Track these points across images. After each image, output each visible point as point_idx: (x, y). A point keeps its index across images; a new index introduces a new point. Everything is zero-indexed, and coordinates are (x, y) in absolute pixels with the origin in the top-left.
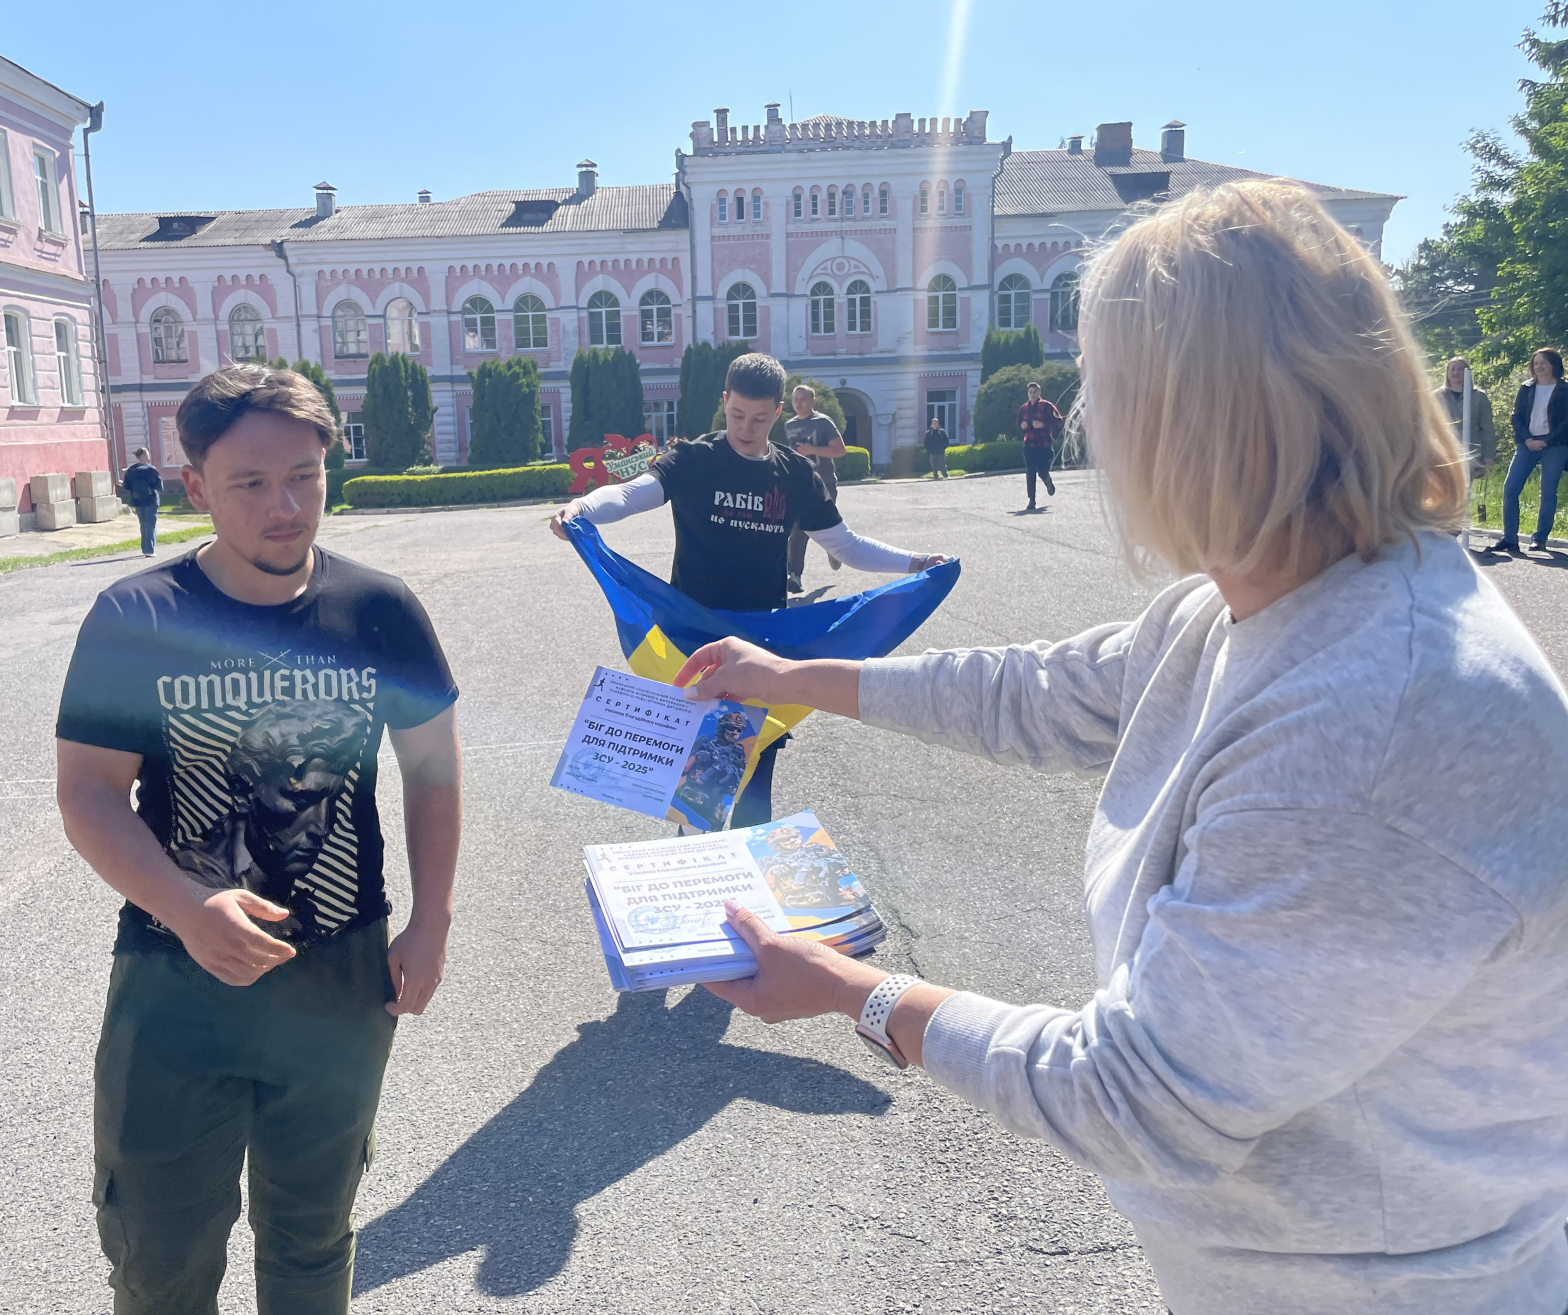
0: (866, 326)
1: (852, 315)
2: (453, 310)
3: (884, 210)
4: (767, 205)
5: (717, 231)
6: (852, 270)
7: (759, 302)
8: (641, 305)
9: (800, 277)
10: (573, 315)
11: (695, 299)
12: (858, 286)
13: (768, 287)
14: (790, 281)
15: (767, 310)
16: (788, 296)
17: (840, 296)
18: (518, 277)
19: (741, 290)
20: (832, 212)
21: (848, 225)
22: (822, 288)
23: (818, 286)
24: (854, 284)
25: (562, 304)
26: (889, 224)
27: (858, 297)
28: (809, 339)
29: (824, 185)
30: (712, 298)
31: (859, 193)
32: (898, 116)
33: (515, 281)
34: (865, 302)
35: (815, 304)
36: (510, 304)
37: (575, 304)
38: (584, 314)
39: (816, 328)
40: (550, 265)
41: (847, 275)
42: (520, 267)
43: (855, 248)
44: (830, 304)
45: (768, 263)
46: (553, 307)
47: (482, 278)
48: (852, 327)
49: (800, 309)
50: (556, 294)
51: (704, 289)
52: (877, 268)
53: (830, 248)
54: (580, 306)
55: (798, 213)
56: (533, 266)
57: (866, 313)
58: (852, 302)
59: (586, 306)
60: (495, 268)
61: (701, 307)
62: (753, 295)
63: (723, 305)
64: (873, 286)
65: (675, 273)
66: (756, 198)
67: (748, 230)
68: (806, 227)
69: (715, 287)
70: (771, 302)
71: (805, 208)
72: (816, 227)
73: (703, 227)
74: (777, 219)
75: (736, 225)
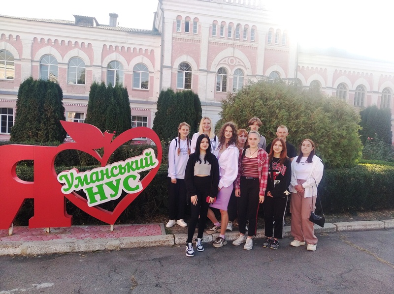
1: (235, 85)
2: (35, 60)
3: (252, 38)
4: (200, 26)
6: (237, 64)
7: (193, 73)
8: (133, 70)
9: (213, 63)
10: (99, 70)
11: (162, 67)
12: (239, 72)
13: (198, 65)
14: (209, 65)
15: (197, 77)
16: (208, 71)
17: (230, 75)
18: (71, 48)
19: (185, 66)
20: (230, 36)
21: (237, 42)
22: (222, 70)
24: (237, 70)
25: (94, 64)
26: (255, 45)
27: (238, 77)
28: (216, 93)
29: (227, 22)
30: (171, 67)
31: (243, 28)
33: (70, 50)
34: (242, 79)
35: (219, 78)
36: (66, 60)
37: (100, 65)
38: (105, 70)
39: (218, 89)
40: (89, 44)
41: (235, 66)
42: (73, 43)
43: (239, 54)
44: (225, 78)
45: (198, 54)
46: (90, 65)
47: (52, 46)
49: (212, 80)
50: (91, 58)
51: (167, 62)
52: (248, 65)
53: (228, 52)
54: (103, 66)
55: (214, 34)
56: (80, 43)
58: (235, 79)
59: (106, 66)
60: (60, 42)
61: (165, 71)
62: (190, 69)
63: (176, 72)
64: (246, 72)
65: (151, 55)
66: (195, 23)
67: (191, 37)
68: (218, 40)
69: (172, 62)
70: (199, 73)
71: (218, 31)
72: (222, 41)
73: (169, 32)
74: (204, 34)
75: (184, 34)
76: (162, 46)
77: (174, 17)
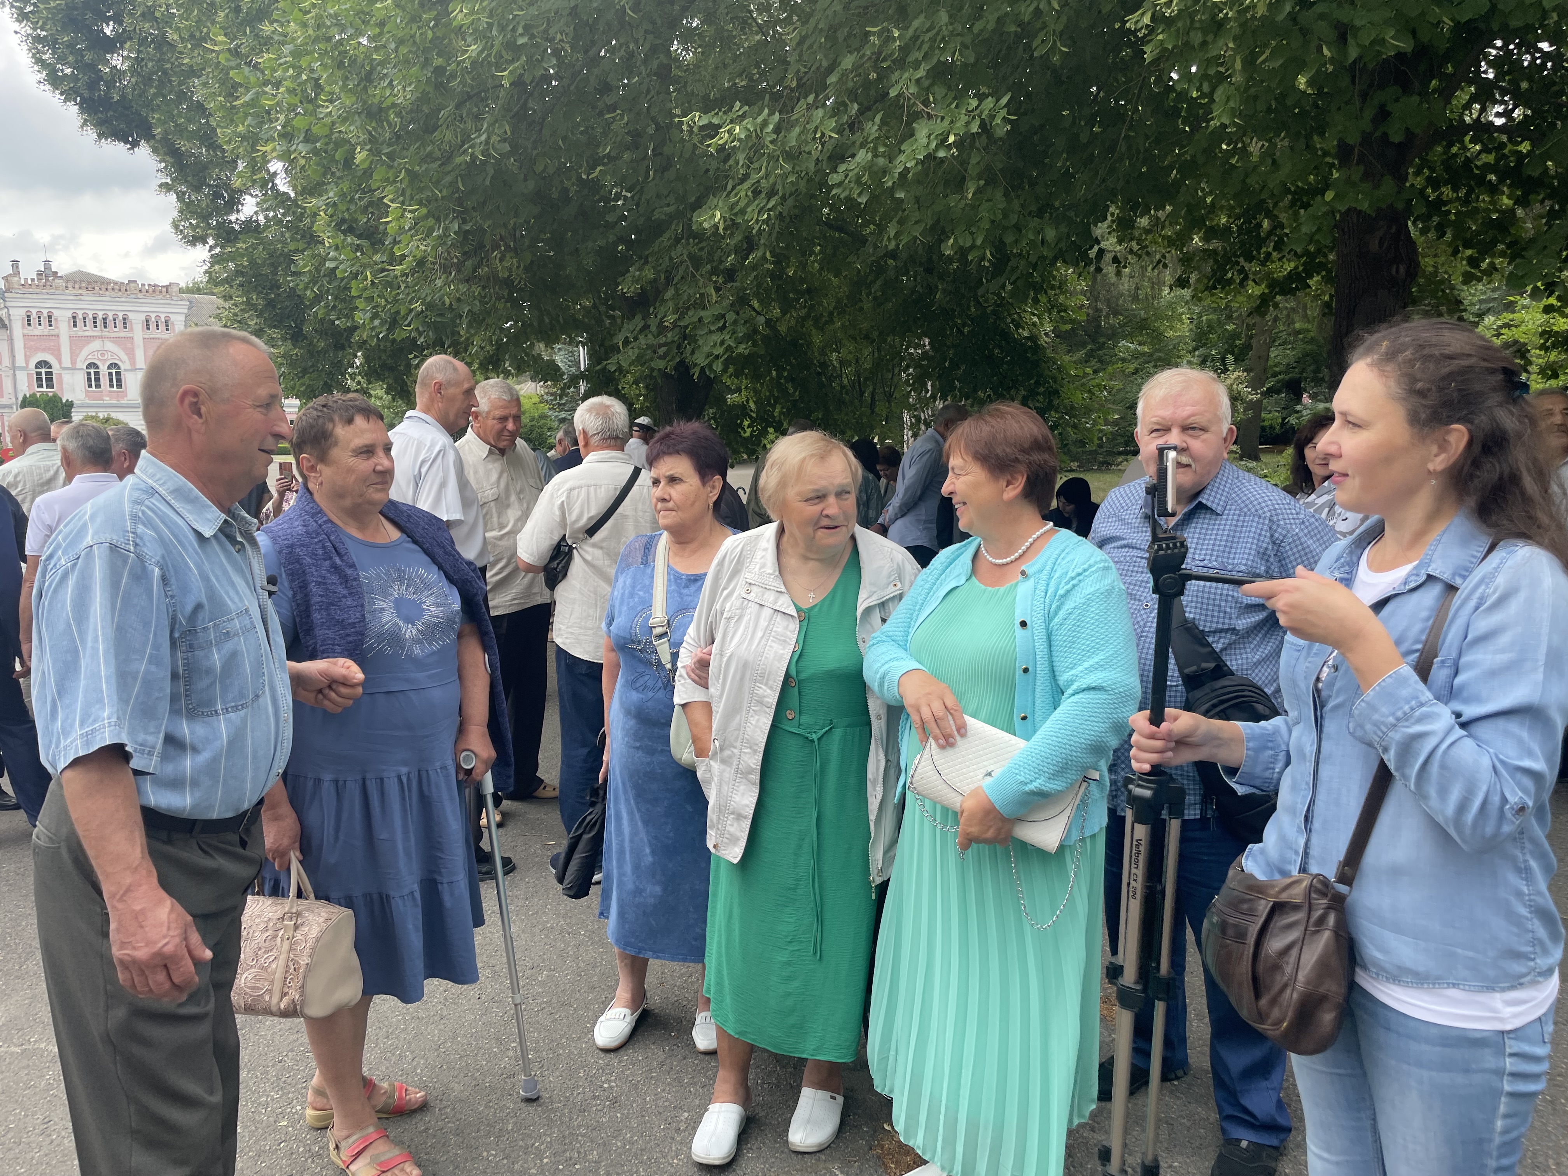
0: (119, 386)
1: (111, 380)
3: (125, 328)
4: (56, 320)
5: (26, 332)
6: (110, 357)
7: (55, 370)
9: (78, 360)
11: (14, 368)
12: (113, 365)
13: (60, 362)
14: (73, 361)
15: (60, 375)
16: (73, 368)
17: (104, 370)
19: (43, 364)
20: (95, 327)
21: (105, 334)
22: (92, 365)
23: (90, 364)
24: (111, 364)
26: (129, 335)
27: (113, 371)
28: (87, 392)
29: (90, 313)
30: (25, 368)
31: (111, 317)
32: (131, 281)
34: (118, 374)
35: (89, 374)
39: (90, 386)
41: (106, 360)
43: (109, 346)
44: (97, 374)
45: (59, 350)
48: (111, 386)
49: (81, 376)
51: (20, 361)
52: (124, 357)
53: (96, 345)
55: (75, 326)
57: (119, 380)
58: (110, 374)
61: (17, 372)
62: (50, 367)
63: (33, 371)
64: (122, 366)
66: (50, 317)
67: (46, 332)
68: (80, 333)
69: (27, 362)
70: (64, 372)
71: (80, 323)
72: (86, 333)
73: (18, 329)
74: (63, 329)
75: (37, 330)
76: (11, 339)
77: (23, 312)
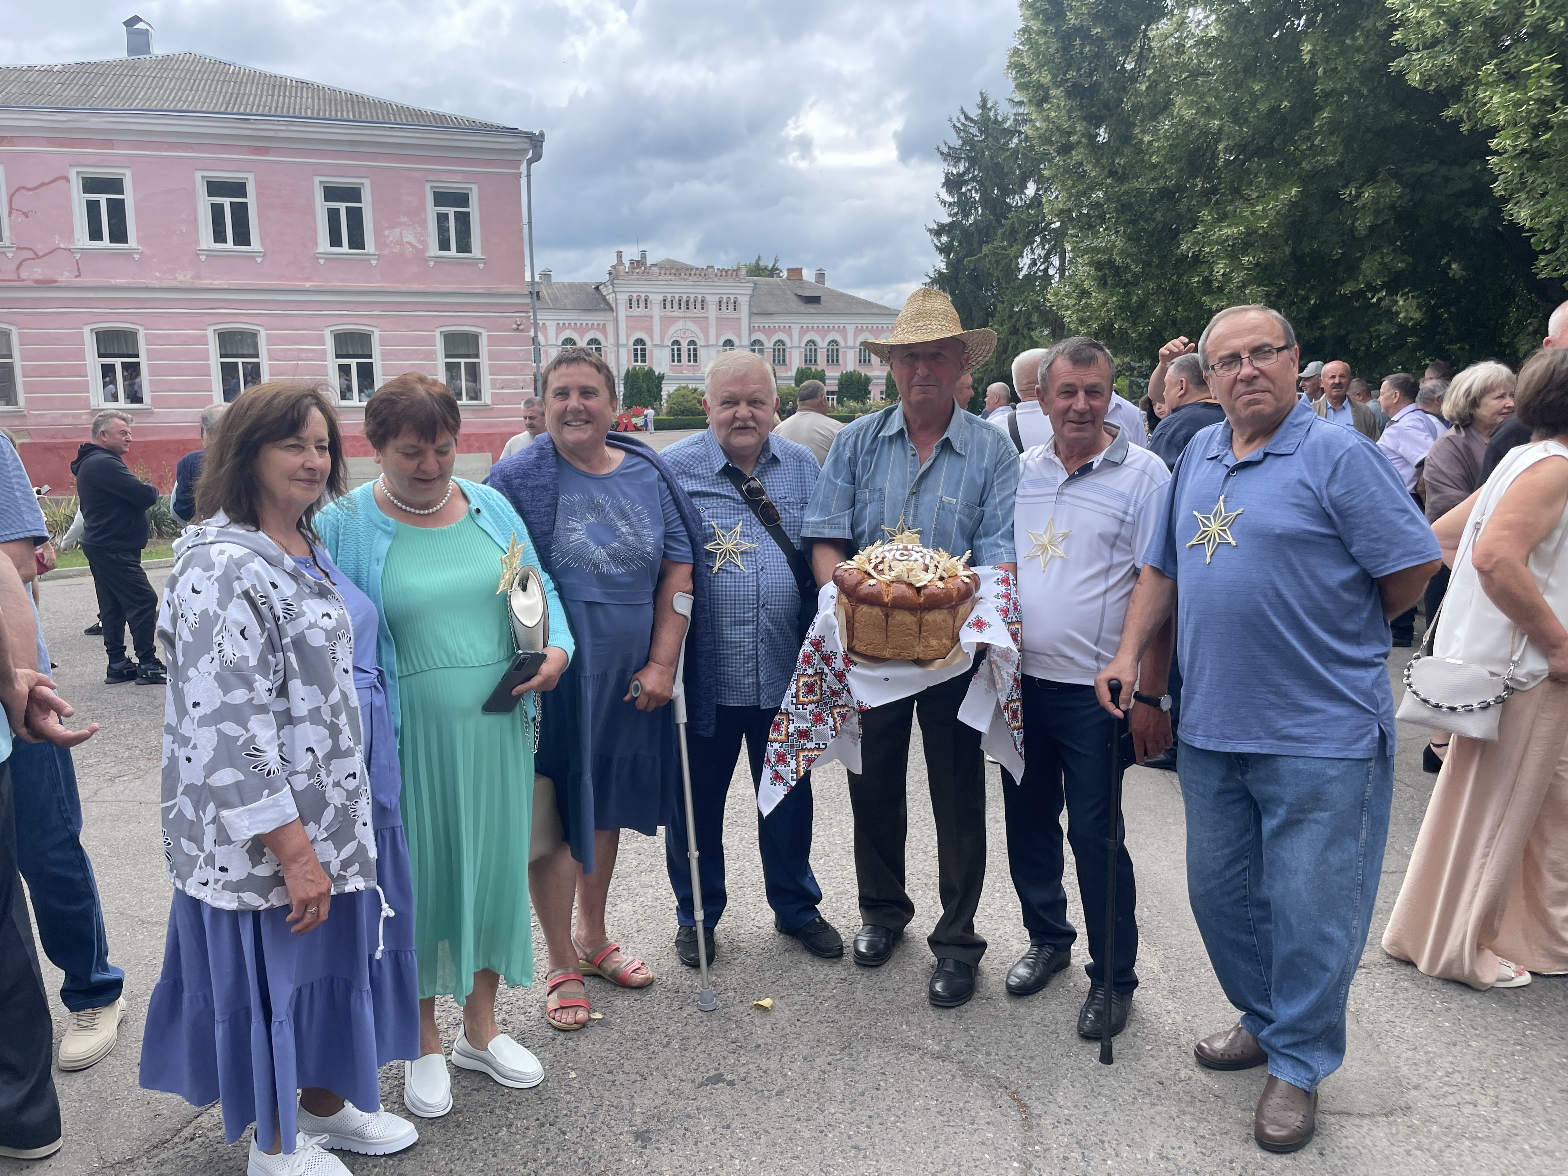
0: (695, 361)
1: (689, 355)
3: (703, 309)
4: (651, 303)
5: (628, 314)
6: (690, 335)
7: (648, 347)
9: (666, 338)
11: (618, 345)
12: (692, 343)
13: (652, 340)
14: (662, 339)
15: (651, 351)
16: (661, 345)
17: (684, 346)
19: (640, 341)
20: (680, 308)
21: (687, 314)
22: (676, 342)
23: (674, 342)
24: (690, 342)
26: (706, 315)
27: (692, 347)
28: (671, 366)
29: (677, 296)
30: (625, 345)
31: (692, 300)
32: (709, 267)
34: (695, 350)
35: (673, 350)
37: (555, 343)
39: (673, 361)
41: (686, 338)
43: (691, 325)
44: (679, 350)
45: (652, 330)
48: (689, 361)
49: (667, 353)
51: (623, 340)
52: (701, 335)
53: (679, 324)
55: (665, 308)
57: (695, 355)
58: (689, 350)
61: (621, 349)
62: (645, 344)
63: (632, 348)
64: (699, 343)
65: (604, 331)
66: (646, 300)
67: (643, 313)
68: (669, 314)
69: (627, 340)
70: (654, 349)
71: (668, 305)
72: (673, 314)
73: (622, 311)
74: (656, 310)
75: (637, 312)
76: (616, 320)
77: (626, 297)
